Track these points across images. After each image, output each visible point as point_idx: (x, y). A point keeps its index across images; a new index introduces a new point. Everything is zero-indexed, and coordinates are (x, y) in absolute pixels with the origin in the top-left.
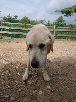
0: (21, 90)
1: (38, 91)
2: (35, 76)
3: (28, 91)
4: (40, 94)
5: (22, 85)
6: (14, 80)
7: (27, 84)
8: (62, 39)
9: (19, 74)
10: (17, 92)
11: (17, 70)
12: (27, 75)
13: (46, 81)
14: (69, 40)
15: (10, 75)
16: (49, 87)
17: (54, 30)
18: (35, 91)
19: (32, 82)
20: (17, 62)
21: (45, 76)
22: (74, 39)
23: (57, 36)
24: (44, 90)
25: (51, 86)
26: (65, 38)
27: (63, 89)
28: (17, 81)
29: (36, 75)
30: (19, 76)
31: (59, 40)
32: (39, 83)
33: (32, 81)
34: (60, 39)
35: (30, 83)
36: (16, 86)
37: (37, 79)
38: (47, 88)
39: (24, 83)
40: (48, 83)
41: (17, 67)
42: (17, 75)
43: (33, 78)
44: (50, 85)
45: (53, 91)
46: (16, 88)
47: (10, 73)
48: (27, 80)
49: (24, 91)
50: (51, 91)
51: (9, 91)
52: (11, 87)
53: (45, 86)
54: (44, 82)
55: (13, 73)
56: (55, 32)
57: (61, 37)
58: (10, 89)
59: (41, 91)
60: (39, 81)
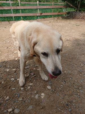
0: (22, 98)
1: (40, 95)
2: (32, 78)
3: (30, 98)
4: (42, 97)
5: (21, 92)
6: (10, 88)
7: (26, 89)
8: (48, 19)
9: (13, 79)
10: (19, 101)
11: (9, 75)
12: (23, 79)
13: (45, 81)
14: (56, 18)
15: (3, 82)
16: (49, 87)
17: (38, 8)
18: (37, 95)
19: (31, 86)
20: (5, 63)
21: (42, 76)
22: (60, 18)
23: (43, 15)
24: (45, 91)
25: (51, 85)
26: (50, 16)
27: (62, 85)
28: (14, 89)
29: (33, 76)
30: (15, 81)
31: (44, 20)
32: (38, 84)
33: (31, 84)
34: (46, 19)
35: (29, 88)
36: (16, 94)
37: (34, 80)
38: (48, 88)
39: (22, 89)
40: (47, 83)
41: (8, 70)
42: (12, 81)
43: (30, 81)
44: (49, 85)
45: (54, 90)
46: (16, 98)
47: (3, 79)
48: (25, 84)
49: (25, 99)
50: (52, 91)
51: (10, 103)
52: (10, 98)
53: (45, 87)
54: (43, 82)
55: (5, 79)
56: (38, 10)
57: (47, 16)
58: (10, 100)
59: (43, 94)
60: (38, 83)
